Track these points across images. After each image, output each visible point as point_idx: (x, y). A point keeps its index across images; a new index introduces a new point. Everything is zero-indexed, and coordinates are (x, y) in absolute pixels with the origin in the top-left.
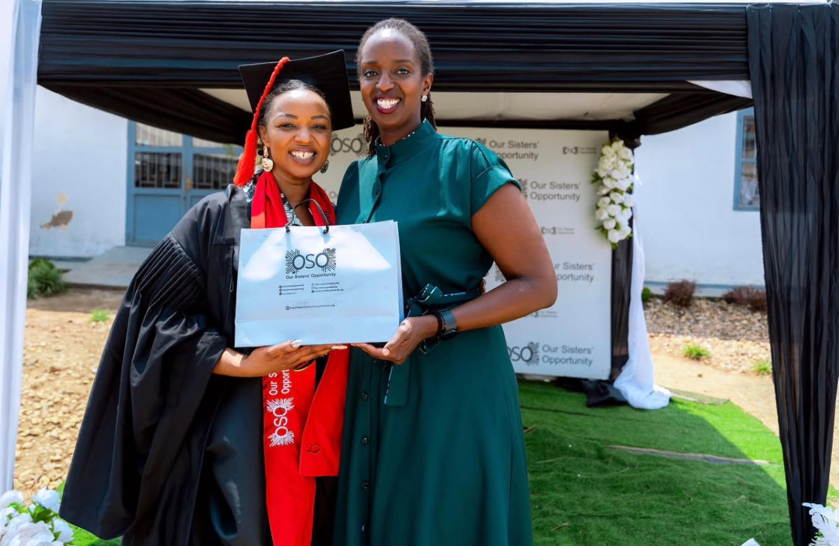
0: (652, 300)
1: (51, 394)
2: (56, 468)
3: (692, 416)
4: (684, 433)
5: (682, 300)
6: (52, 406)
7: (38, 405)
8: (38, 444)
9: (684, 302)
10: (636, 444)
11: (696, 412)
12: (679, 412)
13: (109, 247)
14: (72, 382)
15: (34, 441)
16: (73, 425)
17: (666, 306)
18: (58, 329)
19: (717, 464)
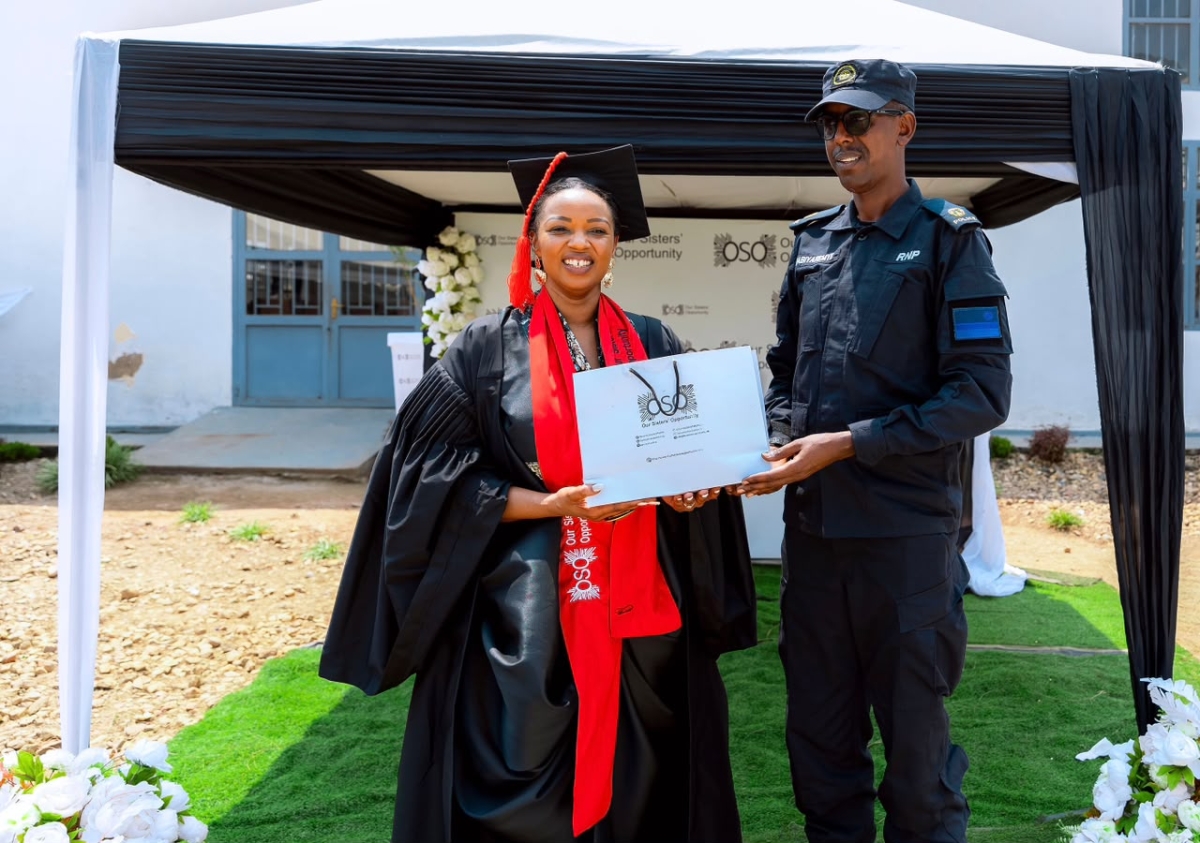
0: (1014, 455)
1: (127, 630)
2: (146, 730)
3: (1052, 601)
4: (1040, 623)
5: (1051, 453)
6: (130, 646)
7: (107, 647)
8: (112, 700)
9: (1054, 456)
10: (977, 640)
11: (1058, 596)
12: (1037, 597)
13: (205, 409)
14: (160, 611)
15: (105, 697)
16: (168, 670)
17: (1031, 463)
18: (128, 535)
19: (1076, 657)
